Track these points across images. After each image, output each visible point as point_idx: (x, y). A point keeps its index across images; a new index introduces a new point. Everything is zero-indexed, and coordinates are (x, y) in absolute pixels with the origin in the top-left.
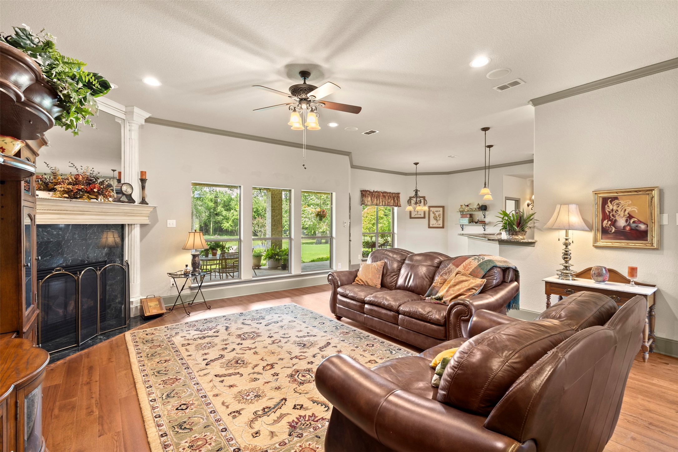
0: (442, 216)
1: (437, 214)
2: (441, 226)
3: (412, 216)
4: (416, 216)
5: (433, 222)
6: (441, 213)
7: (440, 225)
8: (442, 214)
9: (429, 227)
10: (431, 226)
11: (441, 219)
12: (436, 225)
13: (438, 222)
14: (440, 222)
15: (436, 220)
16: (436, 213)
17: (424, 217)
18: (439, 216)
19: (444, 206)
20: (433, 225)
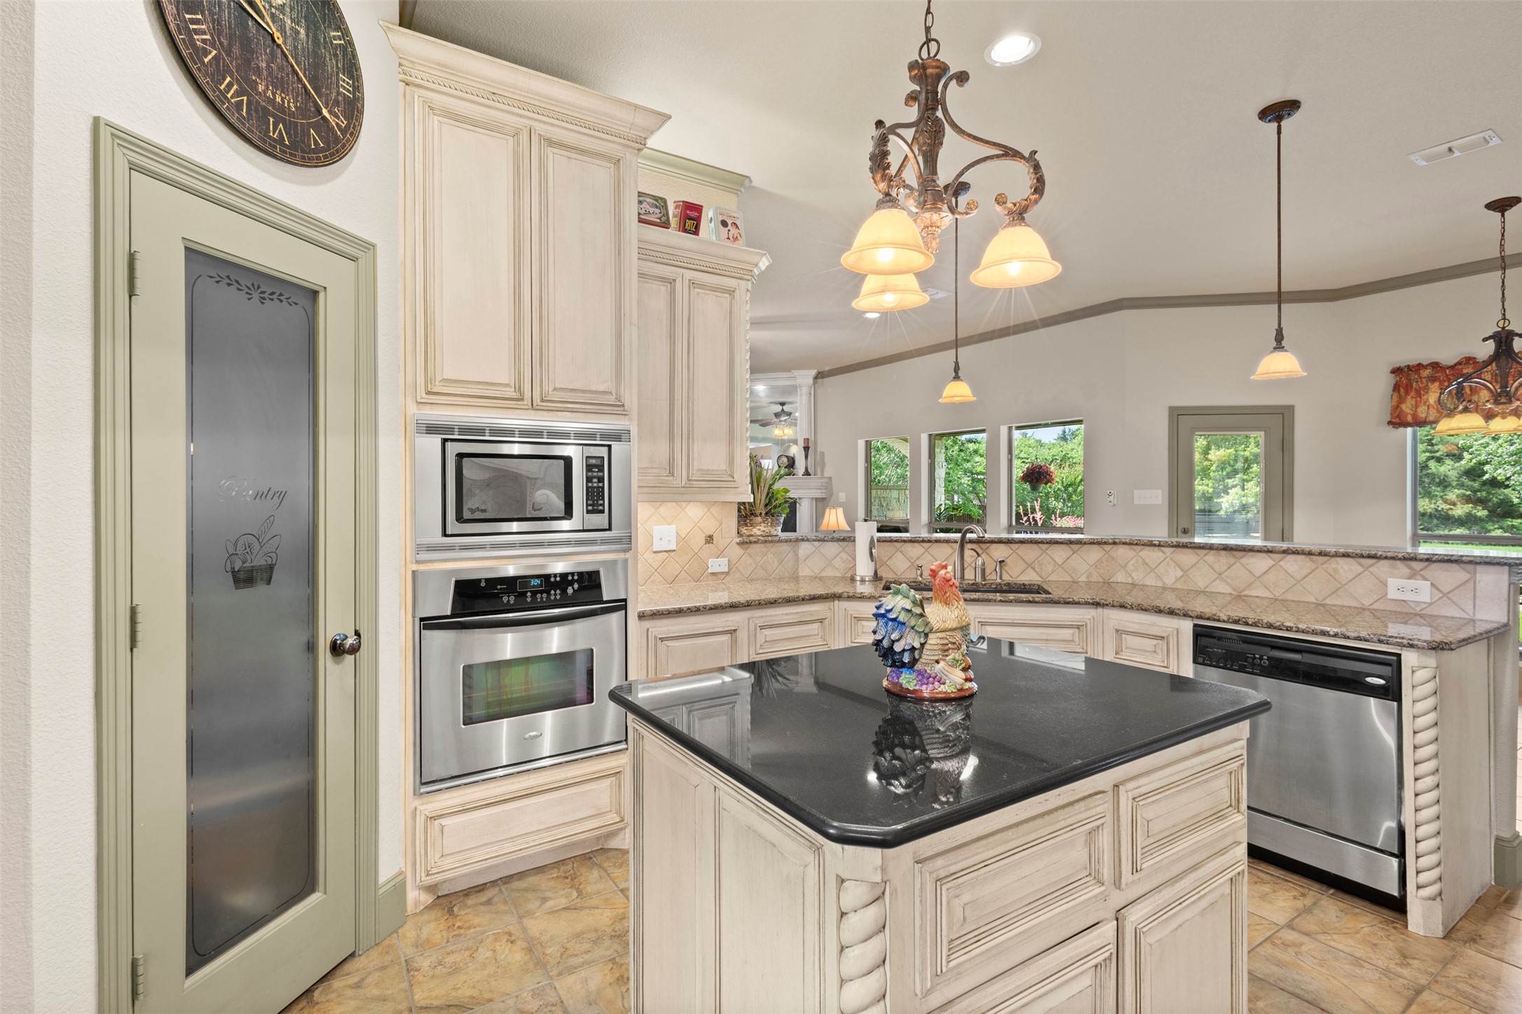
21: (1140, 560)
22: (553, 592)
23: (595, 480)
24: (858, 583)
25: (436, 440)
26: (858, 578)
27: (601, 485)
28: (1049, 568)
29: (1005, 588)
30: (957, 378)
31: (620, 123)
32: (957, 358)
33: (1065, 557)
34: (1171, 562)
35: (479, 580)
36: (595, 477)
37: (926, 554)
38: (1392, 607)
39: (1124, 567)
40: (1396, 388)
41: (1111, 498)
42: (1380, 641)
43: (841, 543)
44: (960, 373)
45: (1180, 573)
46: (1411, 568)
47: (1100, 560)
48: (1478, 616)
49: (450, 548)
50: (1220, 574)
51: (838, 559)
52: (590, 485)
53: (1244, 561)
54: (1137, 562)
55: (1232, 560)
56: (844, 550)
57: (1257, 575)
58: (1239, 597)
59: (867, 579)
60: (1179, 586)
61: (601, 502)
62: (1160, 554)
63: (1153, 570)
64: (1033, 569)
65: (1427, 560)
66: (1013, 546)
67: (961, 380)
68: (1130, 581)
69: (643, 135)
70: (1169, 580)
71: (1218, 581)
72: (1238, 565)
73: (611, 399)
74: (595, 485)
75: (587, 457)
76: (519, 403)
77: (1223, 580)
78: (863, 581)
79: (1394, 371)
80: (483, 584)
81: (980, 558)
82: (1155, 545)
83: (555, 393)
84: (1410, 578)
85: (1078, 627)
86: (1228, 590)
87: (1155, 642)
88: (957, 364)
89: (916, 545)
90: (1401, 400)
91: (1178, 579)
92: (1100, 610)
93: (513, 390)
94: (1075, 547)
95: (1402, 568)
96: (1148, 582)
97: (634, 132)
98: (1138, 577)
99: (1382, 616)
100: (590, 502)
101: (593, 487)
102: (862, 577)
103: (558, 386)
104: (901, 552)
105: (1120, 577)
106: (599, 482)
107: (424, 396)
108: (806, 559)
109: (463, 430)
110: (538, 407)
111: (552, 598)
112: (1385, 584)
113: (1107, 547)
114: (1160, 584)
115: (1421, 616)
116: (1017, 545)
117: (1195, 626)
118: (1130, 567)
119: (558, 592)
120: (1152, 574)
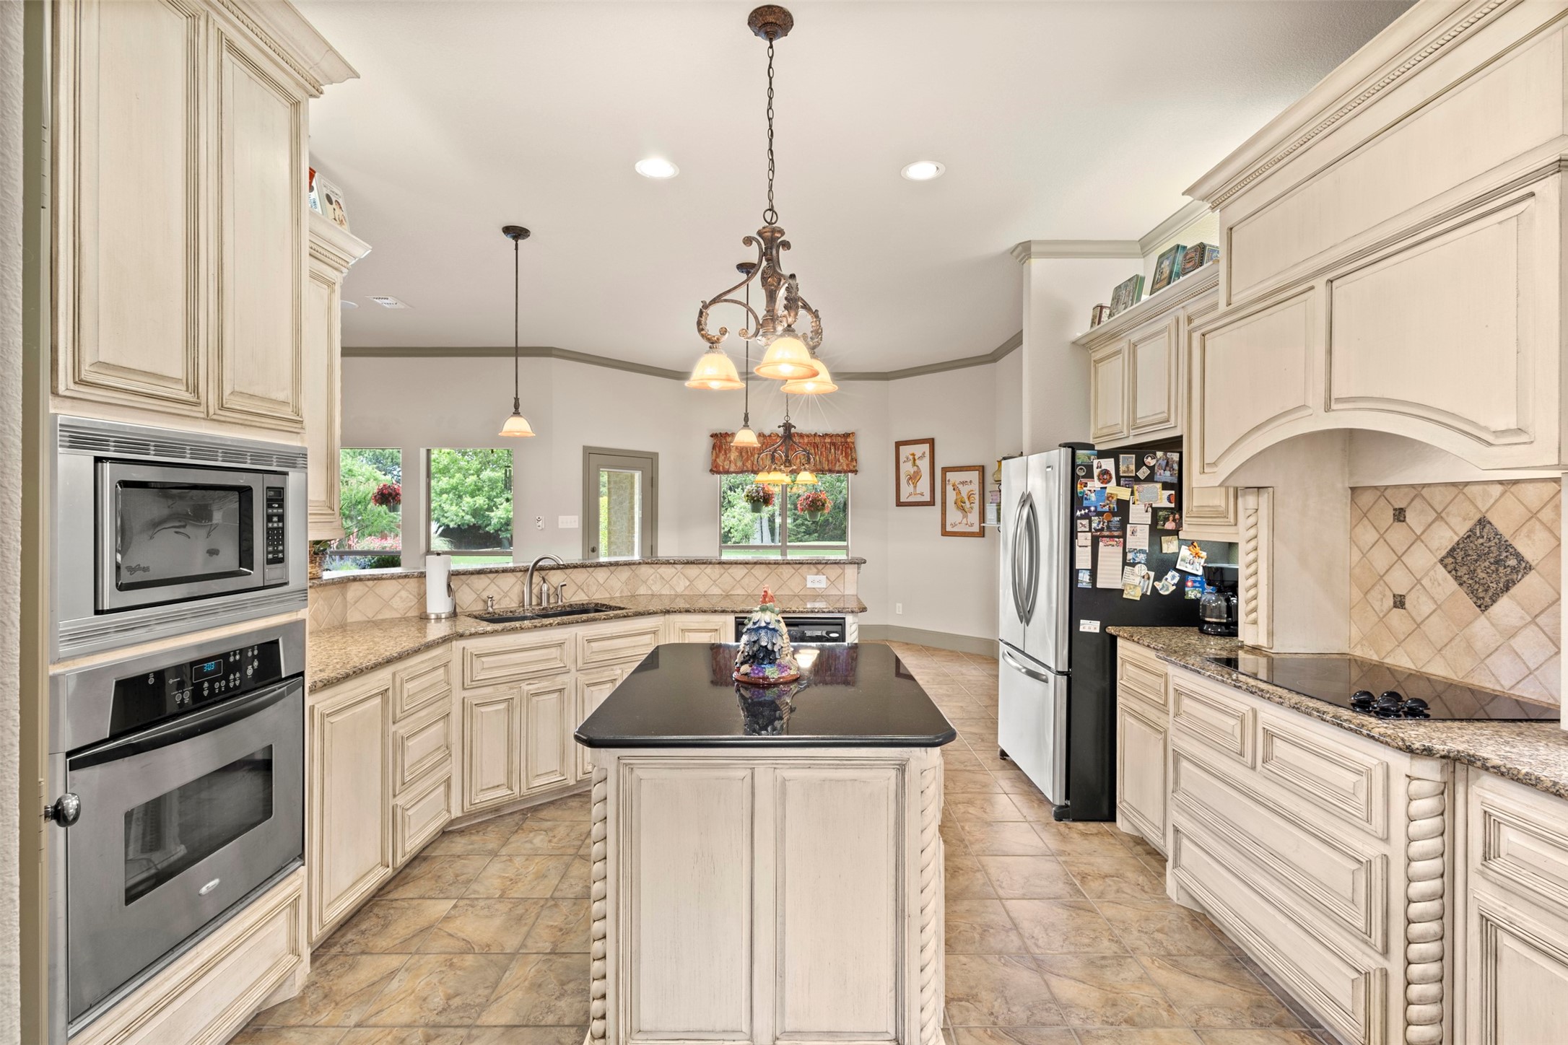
0: (977, 496)
1: (964, 490)
2: (976, 529)
3: (902, 500)
4: (912, 499)
5: (954, 516)
6: (975, 487)
7: (972, 525)
8: (977, 492)
9: (945, 533)
10: (949, 528)
11: (976, 506)
12: (963, 525)
13: (966, 517)
14: (974, 517)
15: (963, 509)
16: (960, 487)
17: (932, 503)
18: (969, 498)
19: (983, 467)
20: (954, 525)
21: (658, 576)
22: (232, 677)
23: (275, 519)
24: (433, 621)
25: (85, 460)
26: (433, 616)
27: (281, 525)
28: (594, 588)
29: (568, 609)
30: (517, 413)
31: (304, 57)
32: (517, 394)
33: (606, 577)
34: (681, 576)
35: (146, 676)
36: (275, 515)
37: (492, 585)
38: (808, 593)
39: (645, 582)
40: (714, 448)
41: (540, 523)
42: (839, 612)
43: (400, 581)
44: (520, 410)
45: (688, 583)
46: (817, 568)
47: (629, 578)
48: (846, 593)
49: (103, 632)
50: (715, 581)
51: (397, 599)
52: (270, 525)
53: (730, 571)
54: (656, 577)
55: (722, 571)
56: (403, 588)
57: (738, 579)
58: (727, 596)
59: (443, 616)
60: (686, 593)
61: (281, 548)
62: (674, 570)
63: (668, 582)
64: (583, 590)
65: (826, 563)
66: (568, 571)
67: (521, 416)
68: (650, 592)
69: (321, 82)
70: (680, 589)
71: (713, 587)
72: (726, 574)
73: (287, 412)
74: (275, 525)
75: (268, 488)
76: (194, 408)
77: (717, 585)
78: (438, 619)
79: (712, 436)
80: (151, 681)
81: (545, 585)
82: (671, 563)
83: (232, 397)
84: (817, 574)
85: (654, 632)
86: (720, 592)
87: (710, 634)
88: (517, 399)
89: (482, 576)
90: (717, 456)
91: (686, 588)
92: (667, 616)
93: (185, 388)
94: (612, 568)
95: (814, 569)
96: (664, 592)
97: (313, 74)
98: (656, 588)
99: (804, 598)
100: (270, 549)
101: (274, 529)
102: (437, 615)
103: (237, 389)
104: (467, 585)
105: (642, 590)
106: (279, 521)
107: (72, 386)
108: (356, 602)
109: (122, 444)
110: (215, 417)
111: (231, 685)
112: (805, 579)
113: (634, 567)
114: (673, 593)
115: (822, 596)
116: (571, 570)
117: (736, 618)
118: (650, 582)
119: (238, 675)
120: (667, 586)
